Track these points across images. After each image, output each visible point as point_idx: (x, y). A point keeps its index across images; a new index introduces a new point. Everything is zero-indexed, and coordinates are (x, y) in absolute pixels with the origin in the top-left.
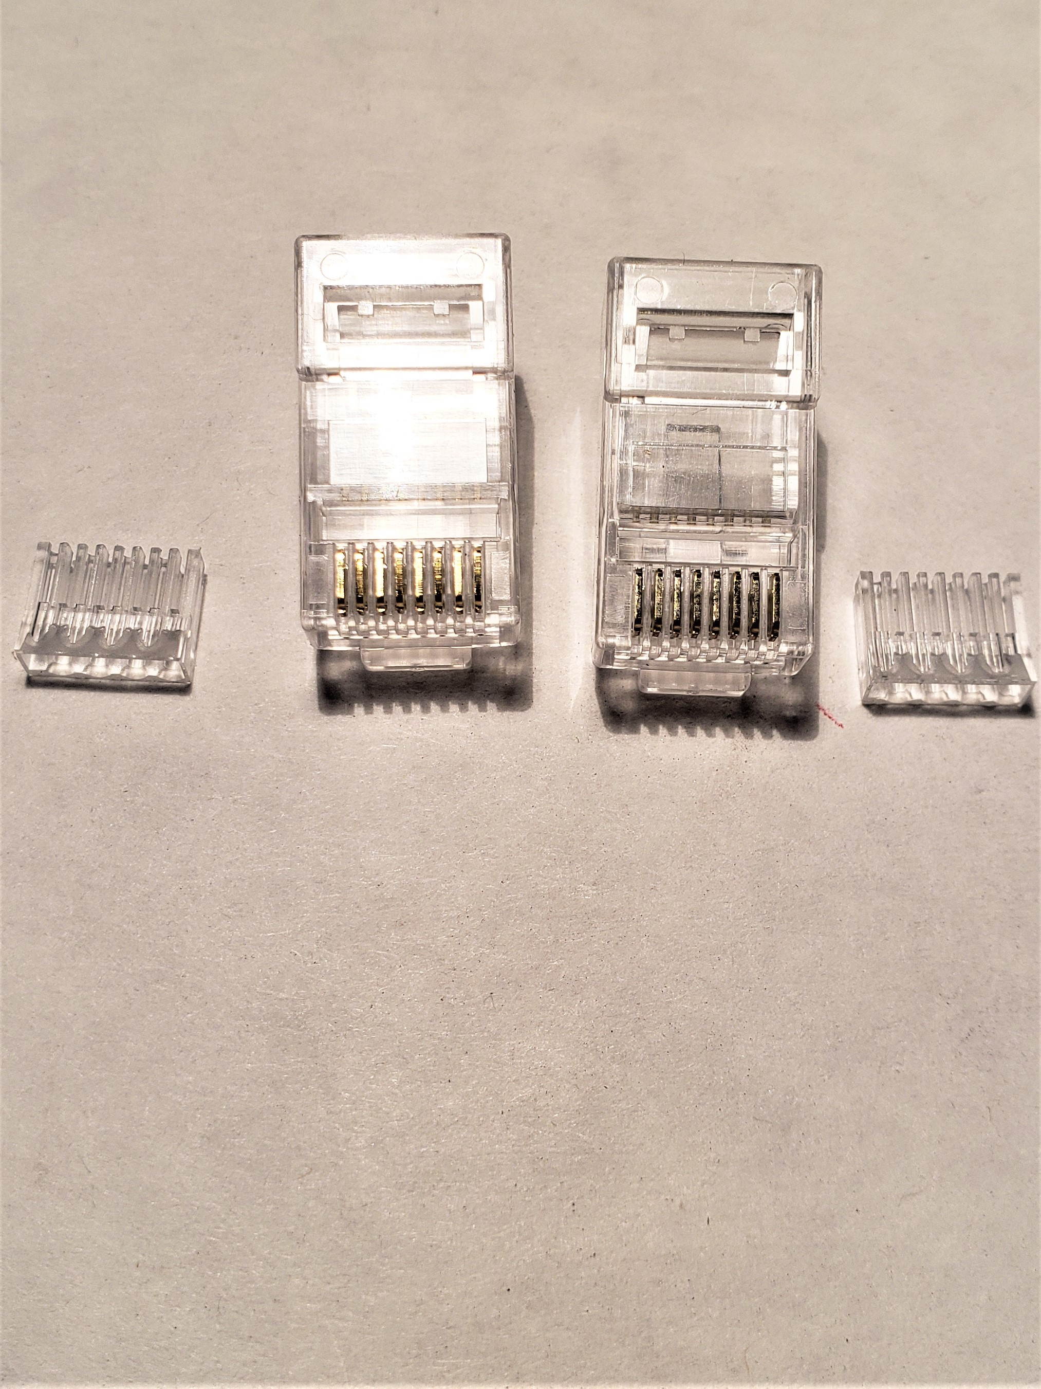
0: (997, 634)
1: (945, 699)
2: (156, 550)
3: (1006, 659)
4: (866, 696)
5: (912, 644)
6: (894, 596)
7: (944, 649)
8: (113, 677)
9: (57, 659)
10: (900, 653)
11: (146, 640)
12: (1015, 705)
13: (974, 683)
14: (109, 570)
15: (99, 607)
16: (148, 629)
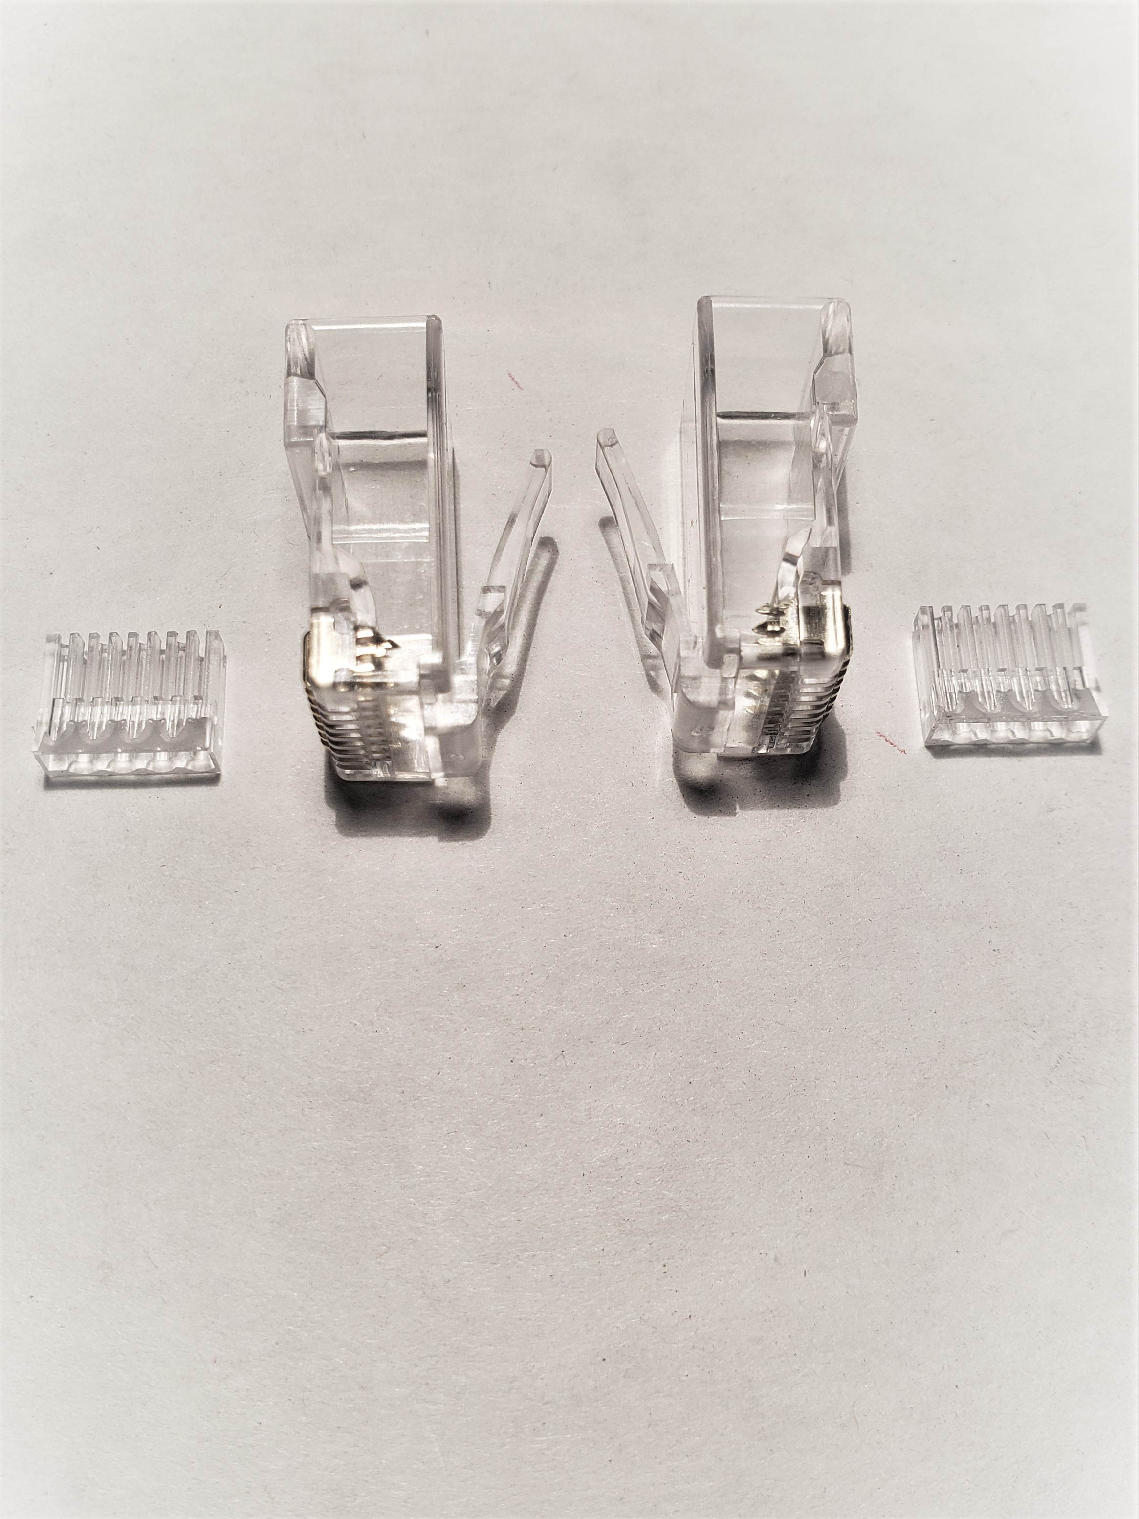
0: (1064, 668)
1: (1012, 738)
2: (173, 634)
3: (1076, 694)
4: (930, 737)
5: (977, 681)
6: (955, 631)
7: (1010, 685)
8: (138, 772)
9: (77, 757)
10: (964, 691)
11: (171, 731)
12: (1084, 741)
13: (1042, 721)
14: (125, 658)
15: (117, 699)
16: (172, 719)
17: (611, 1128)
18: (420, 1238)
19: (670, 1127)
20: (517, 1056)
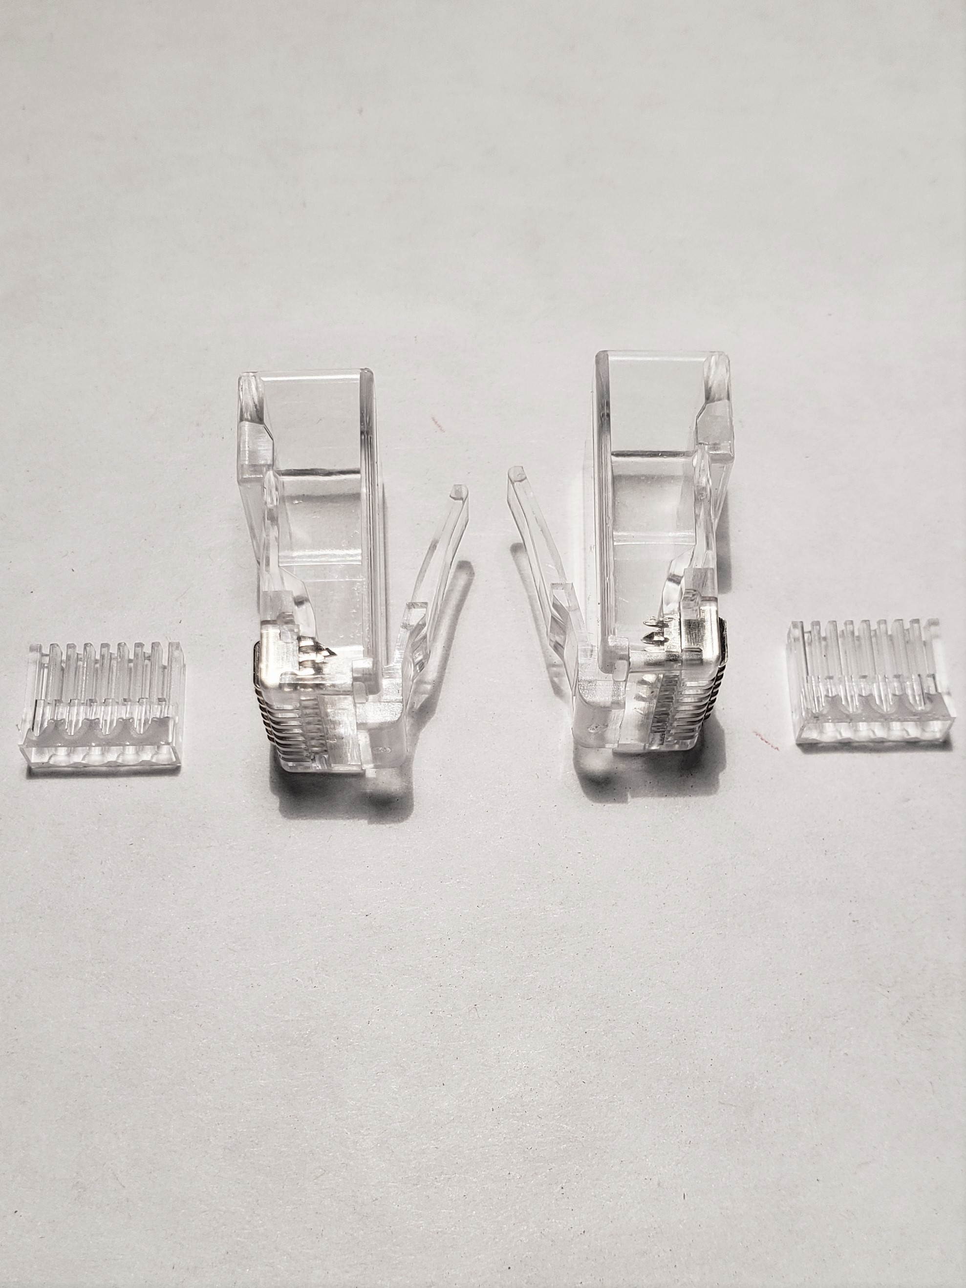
0: (919, 675)
1: (872, 736)
2: (139, 645)
3: (928, 698)
4: (800, 736)
5: (841, 687)
6: (823, 643)
7: (871, 690)
8: (109, 764)
9: (56, 750)
10: (830, 695)
11: (139, 729)
12: (937, 740)
13: (899, 720)
14: (98, 665)
15: (91, 701)
16: (139, 718)
17: (517, 1070)
18: (352, 1163)
19: (568, 1070)
20: (436, 1009)
